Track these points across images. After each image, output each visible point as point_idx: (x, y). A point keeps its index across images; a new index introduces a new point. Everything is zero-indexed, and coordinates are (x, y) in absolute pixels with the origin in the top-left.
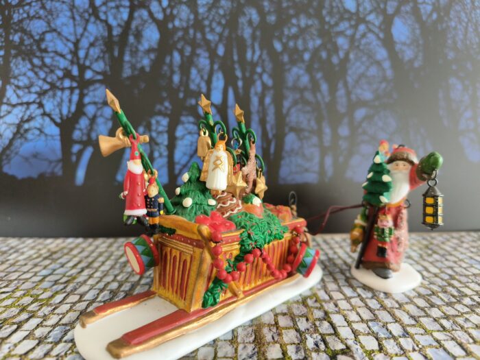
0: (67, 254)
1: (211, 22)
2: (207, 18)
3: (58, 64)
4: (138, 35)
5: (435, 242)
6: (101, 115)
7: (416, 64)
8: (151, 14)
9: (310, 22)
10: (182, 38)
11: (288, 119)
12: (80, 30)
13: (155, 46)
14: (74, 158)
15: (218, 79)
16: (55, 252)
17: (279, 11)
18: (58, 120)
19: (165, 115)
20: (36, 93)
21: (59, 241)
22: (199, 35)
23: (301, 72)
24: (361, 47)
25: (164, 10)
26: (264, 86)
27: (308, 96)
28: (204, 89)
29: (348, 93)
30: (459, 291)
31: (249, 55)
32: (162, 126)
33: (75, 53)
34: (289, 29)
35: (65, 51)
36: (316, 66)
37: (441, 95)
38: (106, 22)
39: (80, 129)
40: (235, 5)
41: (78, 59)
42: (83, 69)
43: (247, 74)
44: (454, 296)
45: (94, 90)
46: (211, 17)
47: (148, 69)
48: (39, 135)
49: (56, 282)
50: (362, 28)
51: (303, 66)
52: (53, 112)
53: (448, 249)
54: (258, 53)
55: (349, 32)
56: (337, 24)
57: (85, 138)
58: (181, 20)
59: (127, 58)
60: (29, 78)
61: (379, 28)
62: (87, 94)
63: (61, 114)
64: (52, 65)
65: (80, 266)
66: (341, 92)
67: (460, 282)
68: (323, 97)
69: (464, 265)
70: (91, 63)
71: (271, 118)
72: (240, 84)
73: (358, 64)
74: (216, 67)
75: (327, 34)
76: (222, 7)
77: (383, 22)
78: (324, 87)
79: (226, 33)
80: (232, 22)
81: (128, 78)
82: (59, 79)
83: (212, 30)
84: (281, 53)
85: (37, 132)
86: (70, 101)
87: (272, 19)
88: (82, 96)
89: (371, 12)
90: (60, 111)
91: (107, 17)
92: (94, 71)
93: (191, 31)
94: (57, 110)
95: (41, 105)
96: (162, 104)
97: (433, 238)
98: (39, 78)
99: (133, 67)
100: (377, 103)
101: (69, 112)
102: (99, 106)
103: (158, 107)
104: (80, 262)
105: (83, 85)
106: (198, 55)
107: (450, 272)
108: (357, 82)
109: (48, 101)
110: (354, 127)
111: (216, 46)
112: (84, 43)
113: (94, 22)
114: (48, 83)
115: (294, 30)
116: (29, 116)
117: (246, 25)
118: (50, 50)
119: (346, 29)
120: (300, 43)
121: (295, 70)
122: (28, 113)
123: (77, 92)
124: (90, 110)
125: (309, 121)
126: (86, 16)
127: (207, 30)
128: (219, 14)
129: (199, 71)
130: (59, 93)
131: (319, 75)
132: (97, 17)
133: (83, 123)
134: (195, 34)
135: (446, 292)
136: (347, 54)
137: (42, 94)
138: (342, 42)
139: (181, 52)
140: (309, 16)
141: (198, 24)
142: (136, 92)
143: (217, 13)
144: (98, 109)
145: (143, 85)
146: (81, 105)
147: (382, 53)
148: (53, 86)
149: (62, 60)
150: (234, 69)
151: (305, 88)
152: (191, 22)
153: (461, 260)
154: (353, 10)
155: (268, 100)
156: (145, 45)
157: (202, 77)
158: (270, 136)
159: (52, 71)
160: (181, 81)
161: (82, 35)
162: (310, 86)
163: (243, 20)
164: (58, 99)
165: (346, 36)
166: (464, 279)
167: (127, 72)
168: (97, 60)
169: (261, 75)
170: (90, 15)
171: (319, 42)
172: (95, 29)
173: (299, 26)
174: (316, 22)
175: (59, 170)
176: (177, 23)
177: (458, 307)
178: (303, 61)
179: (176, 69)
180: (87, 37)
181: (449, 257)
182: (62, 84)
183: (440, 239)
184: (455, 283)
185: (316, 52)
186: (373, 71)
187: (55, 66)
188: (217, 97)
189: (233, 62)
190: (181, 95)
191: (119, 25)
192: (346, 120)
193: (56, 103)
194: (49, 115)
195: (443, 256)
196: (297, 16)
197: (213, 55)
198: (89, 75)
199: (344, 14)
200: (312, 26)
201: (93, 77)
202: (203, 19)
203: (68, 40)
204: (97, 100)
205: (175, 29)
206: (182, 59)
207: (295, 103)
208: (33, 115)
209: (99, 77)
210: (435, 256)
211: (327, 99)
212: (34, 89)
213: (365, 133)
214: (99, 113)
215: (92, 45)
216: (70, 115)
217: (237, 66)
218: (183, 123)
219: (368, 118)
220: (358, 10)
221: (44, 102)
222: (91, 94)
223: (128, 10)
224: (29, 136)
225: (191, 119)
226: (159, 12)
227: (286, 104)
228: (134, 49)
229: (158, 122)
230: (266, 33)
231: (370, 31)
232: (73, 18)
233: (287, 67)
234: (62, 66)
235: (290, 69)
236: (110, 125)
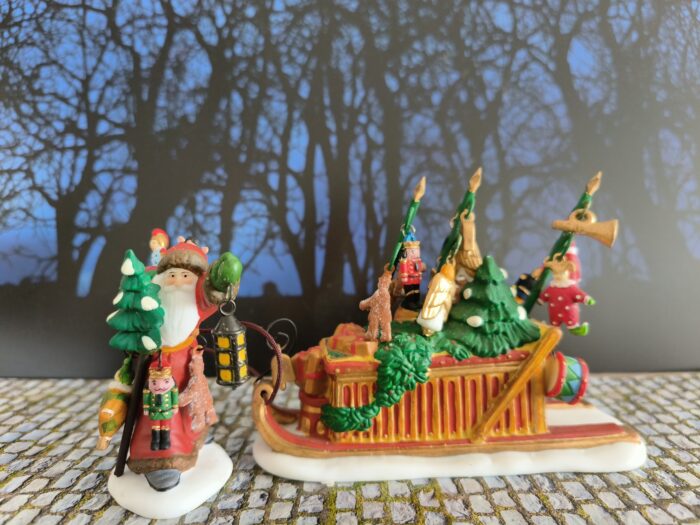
1: (290, 47)
2: (284, 42)
3: (57, 112)
4: (180, 69)
5: (640, 389)
6: (120, 189)
7: (607, 110)
8: (199, 37)
9: (441, 48)
10: (246, 73)
11: (406, 195)
12: (92, 62)
13: (205, 85)
14: (76, 255)
15: (299, 133)
16: (35, 403)
17: (394, 30)
18: (54, 197)
19: (217, 188)
20: (23, 155)
21: (46, 384)
22: (271, 68)
23: (428, 122)
24: (521, 85)
25: (219, 31)
26: (370, 143)
27: (439, 158)
28: (278, 149)
29: (501, 154)
30: (676, 479)
31: (347, 97)
32: (212, 204)
33: (83, 96)
34: (410, 58)
35: (69, 93)
36: (451, 112)
37: (646, 156)
38: (131, 49)
39: (87, 211)
40: (326, 23)
41: (88, 104)
42: (94, 119)
43: (345, 126)
44: (667, 488)
45: (111, 150)
46: (290, 41)
47: (192, 119)
48: (24, 220)
49: (20, 455)
50: (521, 55)
51: (430, 113)
52: (46, 185)
53: (662, 402)
54: (361, 94)
55: (501, 62)
56: (482, 50)
57: (93, 224)
58: (244, 45)
59: (161, 102)
60: (13, 133)
61: (549, 54)
62: (99, 157)
63: (59, 186)
64: (48, 114)
66: (490, 152)
67: (678, 461)
69: (686, 431)
70: (107, 111)
71: (381, 193)
72: (333, 140)
73: (516, 109)
74: (296, 115)
75: (467, 65)
76: (307, 26)
77: (554, 46)
78: (464, 145)
79: (313, 64)
80: (322, 47)
81: (162, 132)
82: (58, 134)
83: (292, 60)
84: (398, 94)
85: (22, 215)
86: (73, 168)
87: (383, 42)
88: (91, 160)
89: (535, 31)
90: (58, 182)
91: (133, 41)
92: (110, 122)
93: (260, 62)
94: (54, 181)
95: (29, 174)
96: (213, 171)
97: (638, 383)
98: (29, 134)
99: (170, 116)
100: (546, 170)
101: (71, 183)
102: (117, 175)
103: (207, 176)
105: (94, 142)
106: (270, 98)
107: (662, 443)
108: (515, 137)
109: (40, 167)
110: (510, 207)
111: (298, 83)
112: (98, 81)
113: (114, 50)
114: (41, 140)
115: (417, 59)
116: (11, 191)
117: (344, 51)
118: (46, 91)
119: (497, 57)
120: (426, 78)
121: (418, 119)
122: (10, 186)
123: (84, 153)
124: (103, 181)
125: (440, 196)
126: (102, 40)
127: (284, 59)
128: (303, 37)
129: (271, 122)
130: (57, 156)
131: (455, 127)
132: (119, 43)
133: (93, 200)
134: (265, 68)
135: (653, 480)
136: (499, 95)
137: (32, 156)
138: (490, 76)
139: (244, 93)
140: (440, 38)
141: (270, 52)
142: (174, 153)
143: (299, 34)
144: (115, 179)
145: (184, 144)
146: (89, 173)
147: (552, 94)
148: (49, 146)
149: (63, 106)
150: (324, 118)
151: (434, 147)
152: (260, 49)
153: (681, 422)
154: (508, 29)
155: (376, 165)
156: (190, 83)
157: (275, 131)
158: (380, 220)
159: (48, 123)
160: (243, 136)
161: (95, 69)
162: (441, 144)
163: (338, 45)
164: (55, 165)
165: (497, 68)
166: (685, 456)
167: (161, 123)
168: (115, 106)
169: (365, 128)
170: (108, 39)
171: (455, 77)
172: (115, 60)
173: (424, 53)
174: (451, 47)
175: (52, 274)
176: (238, 50)
177: (673, 508)
178: (430, 105)
179: (235, 118)
180: (103, 72)
181: (661, 417)
182: (62, 141)
183: (649, 384)
184: (671, 463)
185: (450, 93)
186: (540, 119)
187: (52, 115)
188: (297, 161)
189: (323, 108)
190: (243, 158)
191: (151, 54)
192: (497, 196)
193: (52, 171)
194: (41, 189)
195: (652, 414)
196: (421, 37)
197: (292, 98)
198: (103, 128)
199: (494, 35)
200: (444, 52)
201: (110, 130)
202: (278, 43)
203: (74, 77)
204: (113, 165)
205: (236, 59)
206: (245, 103)
207: (419, 168)
208: (18, 189)
209: (119, 132)
210: (640, 415)
211: (468, 164)
212: (22, 150)
213: (528, 215)
214: (116, 186)
215: (109, 83)
216: (73, 189)
217: (328, 114)
218: (244, 201)
219: (533, 192)
220: (515, 28)
221: (35, 169)
222: (105, 156)
223: (165, 31)
224: (10, 221)
225: (257, 194)
226: (211, 34)
227: (405, 171)
228: (172, 89)
229: (206, 199)
230: (373, 65)
231: (535, 59)
232: (83, 44)
233: (406, 115)
234: (63, 115)
235: (409, 119)
236: (133, 203)
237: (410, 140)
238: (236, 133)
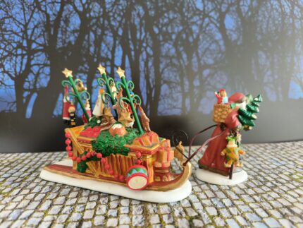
0: (21, 163)
1: (114, 14)
2: (111, 11)
3: (13, 39)
4: (67, 21)
5: (250, 149)
6: (43, 72)
7: (239, 43)
8: (75, 8)
9: (175, 16)
10: (96, 24)
11: (162, 76)
12: (28, 17)
13: (78, 28)
14: (24, 100)
15: (119, 50)
17: (157, 8)
18: (14, 76)
19: (85, 73)
21: (15, 155)
22: (106, 22)
23: (171, 46)
24: (207, 32)
25: (83, 5)
26: (148, 55)
27: (175, 61)
28: (110, 57)
29: (199, 60)
30: (264, 179)
31: (138, 35)
33: (25, 32)
34: (163, 20)
35: (19, 30)
36: (179, 43)
37: (253, 62)
38: (45, 12)
39: (29, 82)
40: (129, 3)
41: (27, 35)
42: (30, 42)
43: (137, 47)
44: (261, 182)
45: (39, 56)
46: (114, 11)
47: (73, 43)
48: (1, 85)
49: (14, 182)
50: (207, 20)
51: (172, 43)
52: (10, 71)
53: (258, 153)
54: (144, 34)
55: (199, 23)
56: (192, 17)
57: (32, 87)
58: (94, 12)
59: (59, 35)
61: (217, 20)
62: (33, 59)
63: (15, 71)
64: (9, 40)
65: (29, 171)
66: (195, 59)
67: (265, 173)
68: (184, 62)
69: (267, 163)
70: (36, 39)
71: (152, 75)
72: (133, 53)
73: (205, 42)
74: (117, 42)
75: (185, 23)
76: (121, 5)
77: (219, 17)
78: (184, 56)
79: (124, 21)
80: (127, 13)
81: (60, 48)
82: (14, 48)
83: (115, 19)
84: (158, 34)
86: (22, 63)
87: (152, 13)
88: (29, 60)
89: (212, 10)
90: (15, 69)
91: (46, 9)
92: (37, 43)
93: (101, 19)
94: (13, 69)
95: (2, 66)
96: (83, 65)
97: (249, 147)
99: (64, 42)
101: (21, 69)
102: (41, 66)
103: (80, 67)
104: (29, 168)
106: (106, 35)
107: (259, 167)
108: (204, 53)
109: (6, 63)
110: (202, 82)
111: (118, 29)
112: (31, 25)
113: (38, 12)
114: (6, 51)
115: (166, 20)
117: (136, 16)
118: (8, 29)
119: (197, 21)
120: (169, 28)
121: (167, 45)
123: (26, 57)
124: (35, 69)
125: (176, 76)
126: (32, 7)
127: (112, 18)
128: (119, 9)
129: (107, 45)
130: (14, 58)
131: (181, 49)
132: (40, 9)
133: (31, 77)
134: (104, 22)
135: (256, 179)
136: (198, 36)
137: (2, 58)
138: (194, 28)
139: (95, 32)
140: (175, 12)
141: (106, 15)
142: (66, 57)
143: (117, 8)
144: (40, 68)
145: (70, 53)
146: (29, 66)
147: (219, 36)
148: (10, 54)
149: (16, 36)
150: (129, 44)
151: (173, 57)
152: (101, 14)
153: (266, 160)
154: (202, 9)
155: (150, 64)
156: (71, 28)
157: (108, 49)
158: (152, 86)
159: (9, 44)
160: (95, 51)
161: (29, 20)
162: (176, 55)
163: (134, 13)
164: (13, 62)
165: (197, 25)
166: (267, 171)
167: (60, 45)
168: (39, 36)
169: (146, 48)
170: (35, 8)
171: (181, 28)
172: (38, 17)
173: (169, 18)
174: (179, 16)
175: (14, 109)
176: (92, 14)
177: (264, 188)
178: (171, 40)
179: (92, 43)
180: (33, 22)
181: (258, 159)
182: (16, 52)
183: (253, 147)
184: (262, 174)
185: (179, 34)
186: (213, 46)
187: (11, 40)
188: (118, 62)
189: (129, 40)
190: (95, 60)
191: (54, 14)
192: (198, 77)
193: (12, 64)
194: (7, 73)
195: (255, 158)
196: (167, 11)
197: (115, 35)
198: (34, 46)
199: (196, 12)
200: (176, 18)
201: (37, 47)
202: (109, 12)
203: (20, 23)
204: (39, 62)
205: (91, 18)
206: (95, 37)
207: (167, 65)
209: (41, 48)
210: (250, 158)
211: (186, 64)
213: (209, 84)
214: (41, 71)
215: (36, 27)
216: (22, 72)
217: (130, 42)
219: (211, 75)
220: (204, 9)
221: (4, 64)
222: (35, 58)
223: (60, 4)
226: (80, 6)
227: (162, 66)
228: (64, 30)
229: (80, 77)
230: (149, 22)
231: (212, 22)
232: (24, 10)
233: (162, 43)
234: (16, 40)
235: (163, 45)
236: (49, 78)
237: (164, 54)
238: (92, 49)
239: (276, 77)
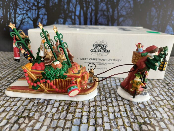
3: (31, 1)
6: (44, 18)
7: (142, 3)
11: (98, 21)
15: (78, 7)
18: (32, 19)
19: (62, 18)
20: (25, 11)
23: (104, 5)
26: (92, 10)
27: (106, 13)
28: (74, 11)
29: (118, 12)
32: (62, 22)
36: (109, 3)
37: (148, 14)
43: (87, 6)
45: (42, 10)
47: (57, 3)
48: (27, 24)
51: (105, 3)
52: (30, 17)
60: (23, 6)
62: (40, 11)
63: (33, 17)
64: (29, 2)
66: (116, 12)
68: (110, 13)
70: (40, 1)
72: (85, 9)
73: (123, 2)
74: (78, 3)
78: (111, 10)
81: (51, 6)
82: (31, 6)
85: (27, 23)
86: (35, 13)
88: (38, 12)
92: (41, 4)
94: (32, 16)
95: (27, 15)
98: (26, 6)
99: (53, 3)
100: (127, 16)
101: (35, 17)
102: (43, 15)
103: (60, 16)
105: (39, 8)
108: (121, 9)
109: (29, 13)
114: (29, 8)
116: (24, 18)
121: (102, 4)
122: (24, 17)
123: (37, 10)
124: (41, 16)
129: (72, 4)
130: (32, 11)
133: (39, 20)
137: (27, 11)
142: (54, 11)
144: (43, 16)
145: (56, 9)
146: (38, 15)
148: (30, 9)
150: (83, 4)
151: (105, 11)
155: (93, 14)
157: (73, 6)
159: (29, 4)
162: (106, 10)
164: (32, 13)
167: (51, 4)
169: (91, 6)
178: (105, 1)
179: (65, 3)
182: (32, 8)
186: (127, 5)
187: (30, 2)
188: (77, 13)
189: (83, 1)
190: (67, 12)
192: (116, 22)
193: (31, 14)
198: (40, 5)
201: (41, 6)
204: (43, 13)
207: (101, 15)
208: (25, 18)
209: (43, 6)
211: (111, 15)
212: (25, 9)
214: (43, 17)
216: (35, 18)
217: (84, 3)
218: (68, 21)
219: (123, 21)
221: (28, 14)
222: (41, 11)
224: (25, 24)
225: (70, 20)
227: (99, 16)
229: (60, 21)
233: (100, 3)
234: (32, 2)
235: (100, 4)
236: (47, 21)
237: (100, 9)
238: (66, 7)
239: (159, 22)
